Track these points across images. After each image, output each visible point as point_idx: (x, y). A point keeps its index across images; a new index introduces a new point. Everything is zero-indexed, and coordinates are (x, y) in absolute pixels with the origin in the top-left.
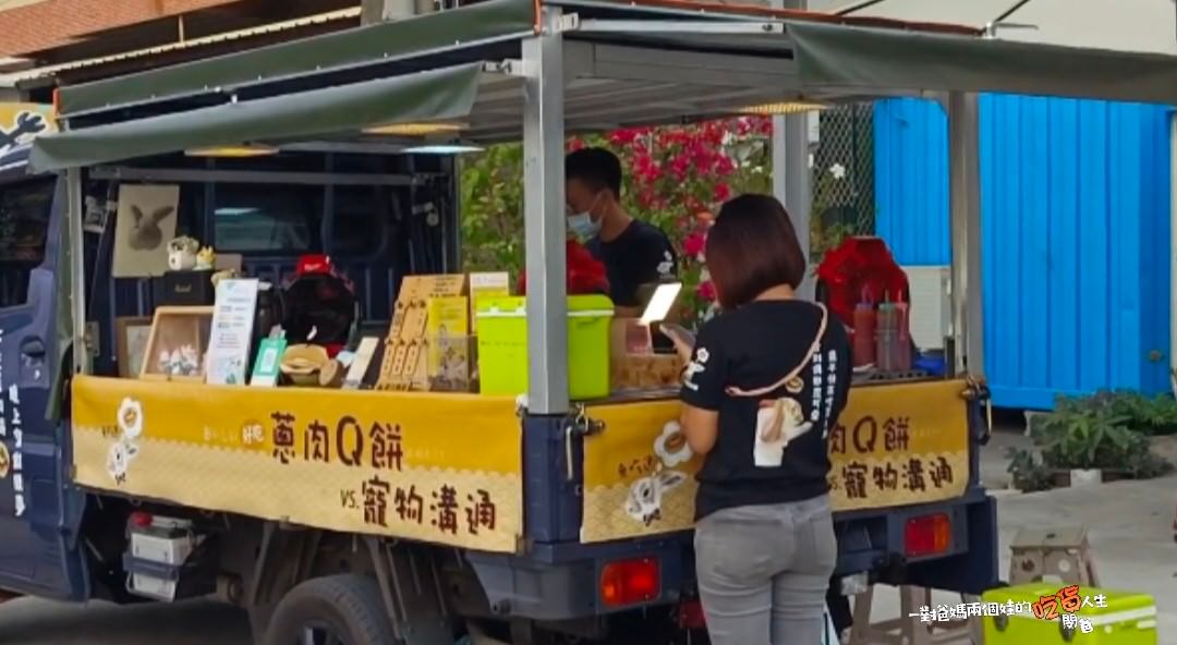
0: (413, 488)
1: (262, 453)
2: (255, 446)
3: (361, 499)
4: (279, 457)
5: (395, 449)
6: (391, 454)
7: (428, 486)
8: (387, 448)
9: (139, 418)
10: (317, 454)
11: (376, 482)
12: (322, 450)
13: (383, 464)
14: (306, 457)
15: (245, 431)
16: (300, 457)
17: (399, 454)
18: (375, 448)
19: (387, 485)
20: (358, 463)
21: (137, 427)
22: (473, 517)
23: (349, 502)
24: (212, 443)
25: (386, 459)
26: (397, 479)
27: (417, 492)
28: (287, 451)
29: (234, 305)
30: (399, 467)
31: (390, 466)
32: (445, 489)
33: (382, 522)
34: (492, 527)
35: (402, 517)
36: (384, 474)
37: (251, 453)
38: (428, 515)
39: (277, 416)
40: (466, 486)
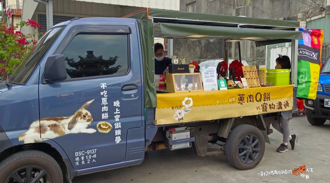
0: (272, 103)
1: (235, 103)
2: (233, 102)
3: (261, 108)
4: (240, 103)
5: (268, 97)
6: (268, 98)
7: (276, 102)
8: (267, 97)
9: (192, 102)
10: (250, 101)
11: (265, 104)
12: (252, 100)
13: (266, 100)
14: (248, 102)
15: (230, 99)
16: (246, 103)
17: (269, 98)
18: (264, 97)
19: (267, 104)
20: (261, 101)
21: (191, 104)
22: (285, 106)
23: (259, 109)
24: (219, 104)
25: (267, 99)
26: (268, 102)
27: (273, 104)
28: (242, 102)
30: (269, 100)
31: (268, 100)
32: (279, 102)
33: (266, 111)
34: (288, 107)
35: (270, 109)
36: (266, 102)
37: (232, 104)
38: (276, 107)
39: (240, 95)
40: (283, 101)
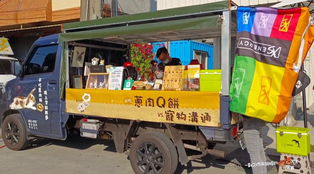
0: (182, 112)
1: (131, 105)
2: (129, 103)
3: (165, 115)
4: (137, 106)
5: (176, 104)
6: (175, 105)
7: (188, 112)
8: (174, 103)
9: (90, 98)
10: (150, 105)
11: (170, 111)
12: (152, 104)
13: (172, 107)
14: (146, 106)
15: (125, 100)
16: (144, 106)
17: (178, 105)
18: (169, 103)
19: (174, 112)
20: (164, 107)
21: (89, 99)
22: (203, 119)
23: (161, 116)
24: (114, 103)
25: (173, 106)
26: (176, 110)
27: (184, 113)
28: (140, 105)
29: (116, 72)
30: (178, 108)
31: (175, 107)
32: (193, 113)
33: (172, 120)
34: (210, 121)
35: (179, 119)
36: (172, 109)
37: (127, 105)
38: (187, 118)
39: (137, 97)
40: (201, 112)
